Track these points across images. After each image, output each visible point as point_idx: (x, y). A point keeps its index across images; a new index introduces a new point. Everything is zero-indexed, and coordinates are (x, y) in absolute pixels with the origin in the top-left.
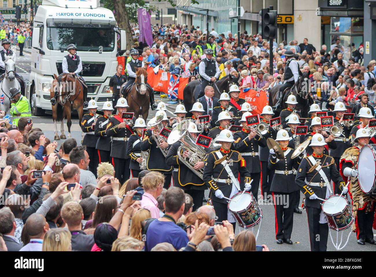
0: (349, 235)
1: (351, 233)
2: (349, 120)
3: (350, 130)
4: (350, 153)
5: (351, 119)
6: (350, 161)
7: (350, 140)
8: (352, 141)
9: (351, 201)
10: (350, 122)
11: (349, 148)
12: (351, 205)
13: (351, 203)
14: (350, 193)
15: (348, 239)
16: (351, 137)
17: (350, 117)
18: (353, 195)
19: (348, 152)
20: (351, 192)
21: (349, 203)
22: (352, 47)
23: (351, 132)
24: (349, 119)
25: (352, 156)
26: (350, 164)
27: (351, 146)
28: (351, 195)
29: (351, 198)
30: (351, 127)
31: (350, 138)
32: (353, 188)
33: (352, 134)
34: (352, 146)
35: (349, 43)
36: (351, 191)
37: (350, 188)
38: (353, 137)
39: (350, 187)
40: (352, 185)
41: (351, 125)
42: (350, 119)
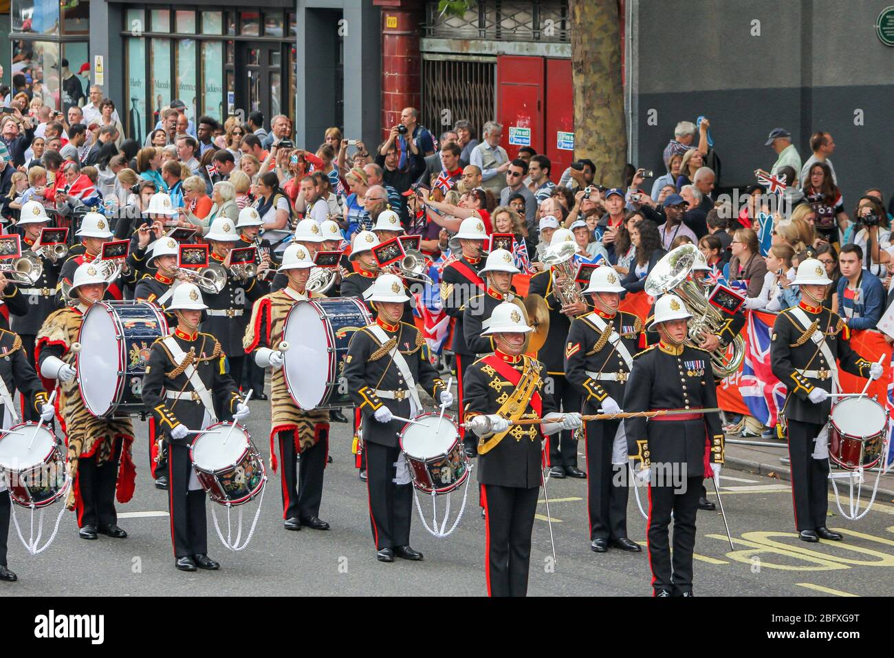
0: (59, 518)
1: (63, 511)
2: (57, 245)
3: (58, 269)
4: (61, 323)
5: (61, 240)
6: (58, 341)
7: (60, 292)
8: (64, 295)
9: (63, 437)
10: (59, 249)
11: (57, 312)
12: (63, 446)
13: (63, 441)
14: (59, 417)
15: (56, 527)
16: (60, 286)
17: (58, 236)
18: (67, 424)
19: (56, 320)
20: (63, 417)
21: (60, 442)
22: (63, 69)
23: (61, 274)
24: (56, 241)
25: (63, 329)
26: (60, 350)
27: (62, 305)
28: (63, 423)
29: (64, 430)
30: (61, 261)
31: (57, 290)
32: (67, 405)
33: (62, 277)
34: (64, 307)
35: (56, 59)
36: (63, 413)
37: (61, 406)
38: (64, 285)
39: (60, 403)
40: (65, 399)
41: (61, 255)
42: (59, 242)
